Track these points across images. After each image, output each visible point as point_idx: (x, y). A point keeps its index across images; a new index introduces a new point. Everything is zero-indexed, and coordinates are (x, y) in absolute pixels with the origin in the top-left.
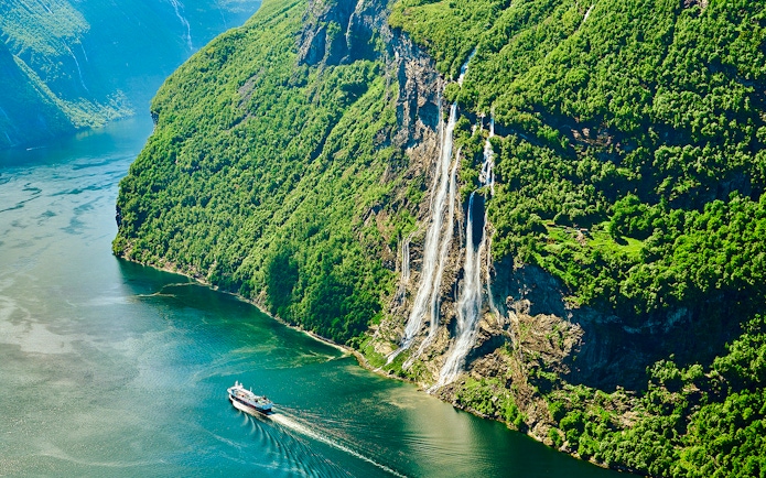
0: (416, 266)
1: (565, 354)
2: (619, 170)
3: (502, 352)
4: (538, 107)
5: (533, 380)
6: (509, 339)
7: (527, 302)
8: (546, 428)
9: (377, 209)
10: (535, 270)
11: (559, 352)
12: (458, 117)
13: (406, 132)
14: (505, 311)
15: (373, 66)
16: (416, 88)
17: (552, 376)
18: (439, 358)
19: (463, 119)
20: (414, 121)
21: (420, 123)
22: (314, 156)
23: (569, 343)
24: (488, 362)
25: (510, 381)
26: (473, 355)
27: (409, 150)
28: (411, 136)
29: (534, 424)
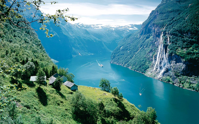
0: (156, 60)
1: (182, 70)
2: (193, 40)
3: (170, 72)
4: (177, 30)
5: (176, 75)
6: (171, 69)
7: (175, 61)
8: (178, 84)
9: (149, 52)
10: (176, 55)
11: (181, 70)
12: (163, 34)
13: (155, 40)
14: (171, 64)
15: (151, 34)
16: (157, 32)
17: (179, 74)
18: (158, 74)
19: (164, 34)
20: (156, 38)
21: (157, 38)
22: (141, 47)
23: (183, 68)
24: (168, 73)
25: (171, 76)
26: (165, 72)
27: (155, 43)
28: (156, 41)
29: (176, 83)
